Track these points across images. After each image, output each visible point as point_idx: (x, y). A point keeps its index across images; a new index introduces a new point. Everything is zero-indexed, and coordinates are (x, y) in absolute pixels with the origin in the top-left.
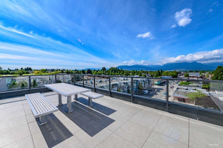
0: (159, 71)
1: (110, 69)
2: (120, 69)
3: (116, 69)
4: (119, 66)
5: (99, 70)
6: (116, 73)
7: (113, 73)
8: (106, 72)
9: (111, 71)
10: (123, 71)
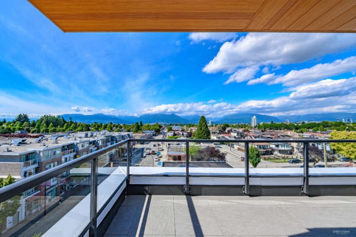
0: (137, 123)
1: (42, 119)
2: (68, 120)
3: (57, 120)
4: (64, 115)
5: (5, 122)
6: (58, 128)
7: (51, 128)
8: (30, 125)
9: (43, 122)
10: (76, 124)
